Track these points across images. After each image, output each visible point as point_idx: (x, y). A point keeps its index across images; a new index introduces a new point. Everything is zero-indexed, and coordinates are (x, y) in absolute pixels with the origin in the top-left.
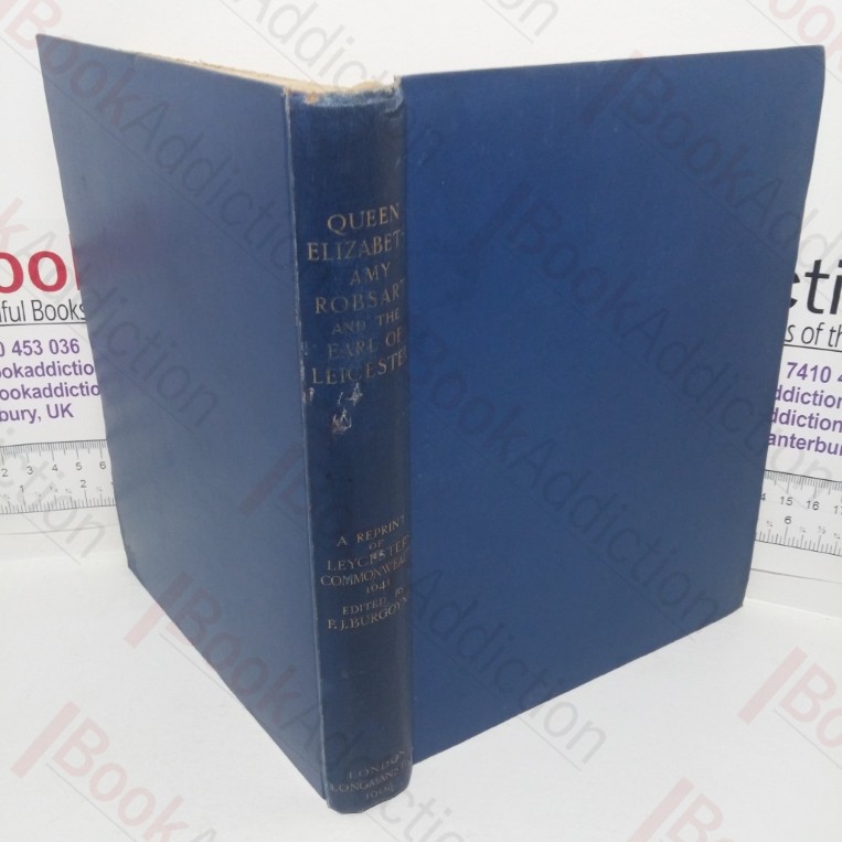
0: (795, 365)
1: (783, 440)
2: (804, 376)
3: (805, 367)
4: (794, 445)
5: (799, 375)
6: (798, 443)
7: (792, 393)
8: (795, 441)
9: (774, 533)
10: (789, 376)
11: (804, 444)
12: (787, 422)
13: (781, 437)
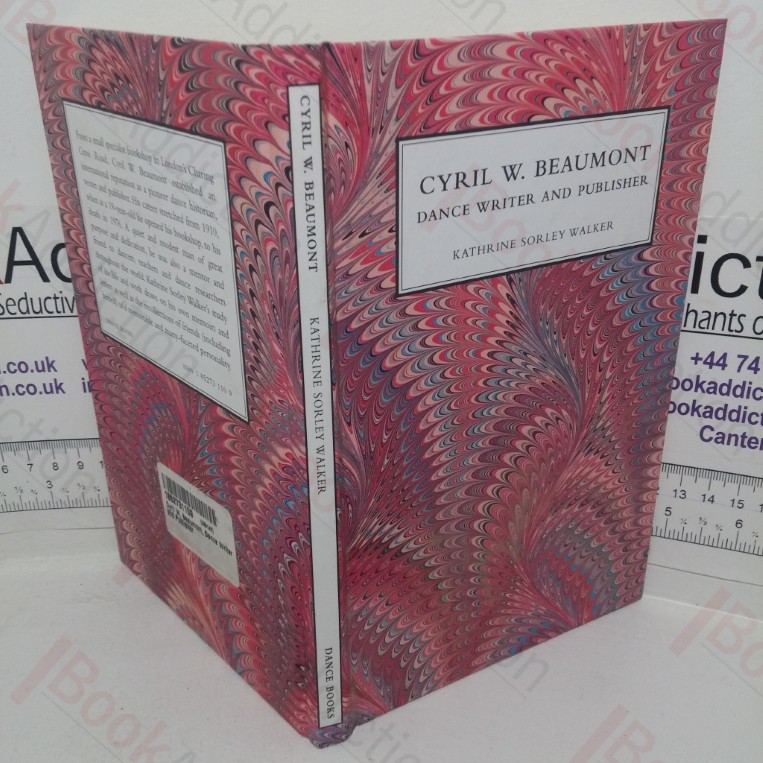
0: (746, 357)
1: (733, 439)
2: (756, 370)
3: (757, 360)
4: (746, 444)
5: (750, 368)
6: (749, 442)
7: (743, 388)
8: (746, 440)
9: (723, 538)
10: (739, 371)
11: (757, 443)
12: (737, 420)
13: (730, 436)
